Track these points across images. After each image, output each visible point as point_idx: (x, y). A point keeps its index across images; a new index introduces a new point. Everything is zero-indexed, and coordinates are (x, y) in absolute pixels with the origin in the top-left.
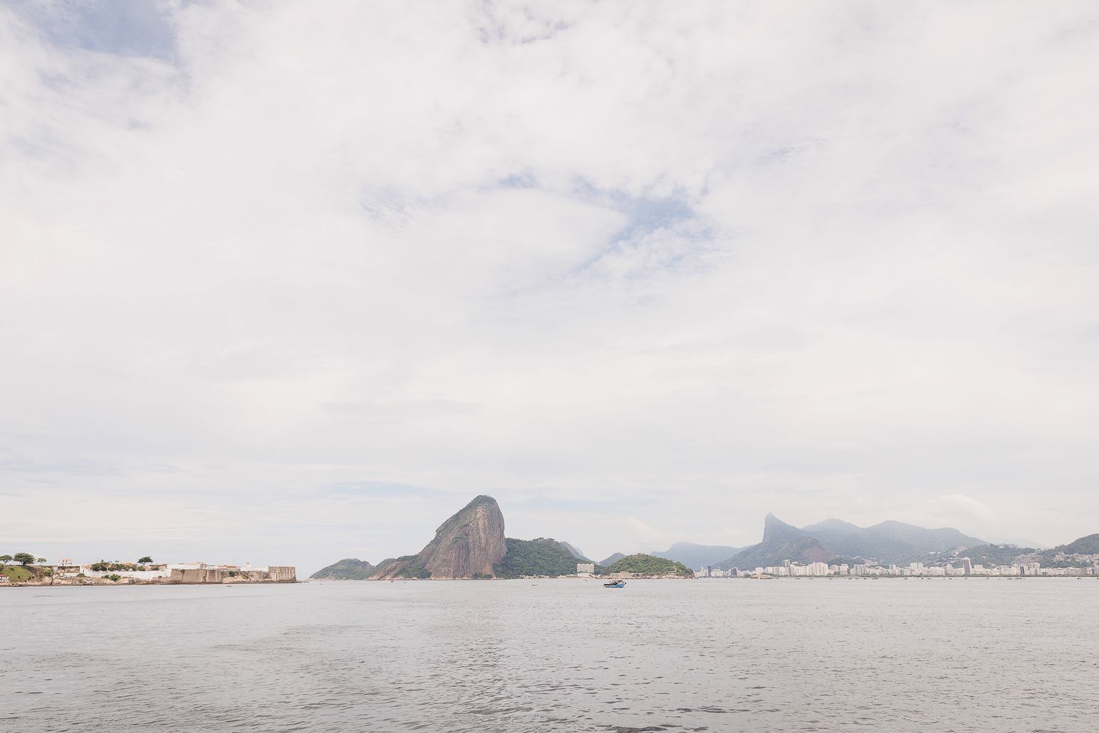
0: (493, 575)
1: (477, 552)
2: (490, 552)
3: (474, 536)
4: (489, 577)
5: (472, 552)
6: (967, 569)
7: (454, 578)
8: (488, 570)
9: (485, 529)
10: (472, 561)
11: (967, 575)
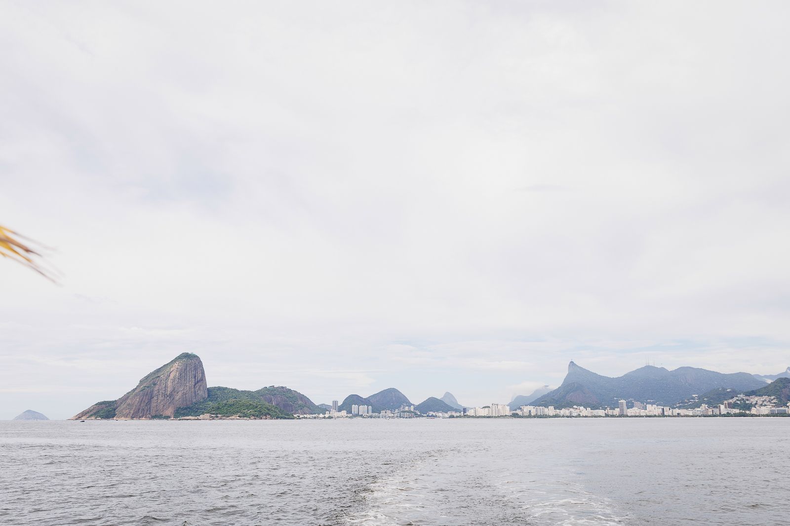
0: (172, 416)
1: (160, 398)
2: (177, 398)
3: (160, 385)
4: (167, 418)
5: (155, 398)
6: (622, 410)
7: (132, 418)
8: (169, 412)
9: (174, 380)
10: (153, 404)
11: (621, 416)
